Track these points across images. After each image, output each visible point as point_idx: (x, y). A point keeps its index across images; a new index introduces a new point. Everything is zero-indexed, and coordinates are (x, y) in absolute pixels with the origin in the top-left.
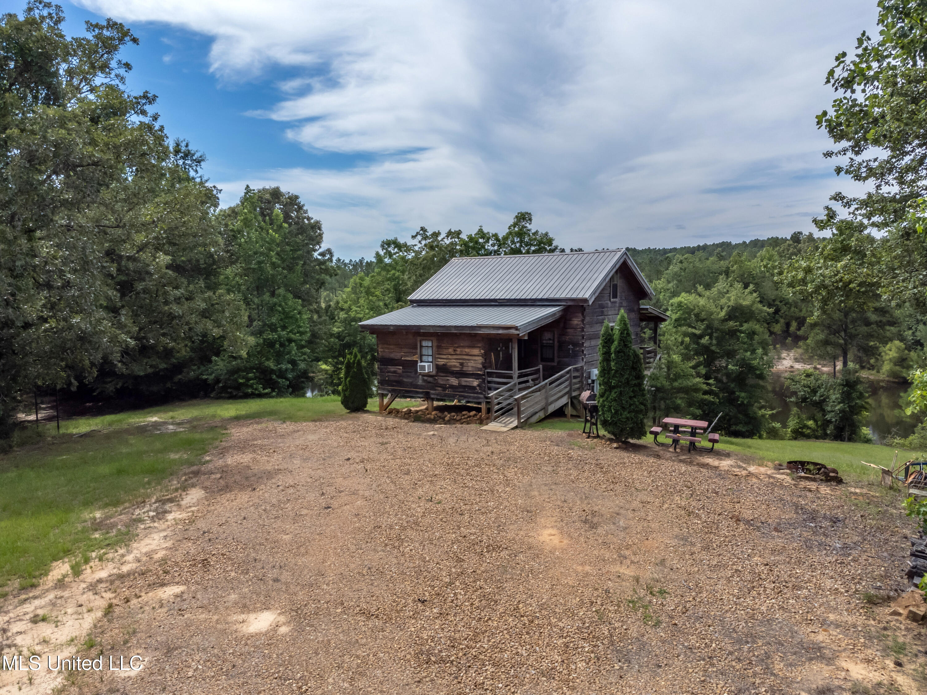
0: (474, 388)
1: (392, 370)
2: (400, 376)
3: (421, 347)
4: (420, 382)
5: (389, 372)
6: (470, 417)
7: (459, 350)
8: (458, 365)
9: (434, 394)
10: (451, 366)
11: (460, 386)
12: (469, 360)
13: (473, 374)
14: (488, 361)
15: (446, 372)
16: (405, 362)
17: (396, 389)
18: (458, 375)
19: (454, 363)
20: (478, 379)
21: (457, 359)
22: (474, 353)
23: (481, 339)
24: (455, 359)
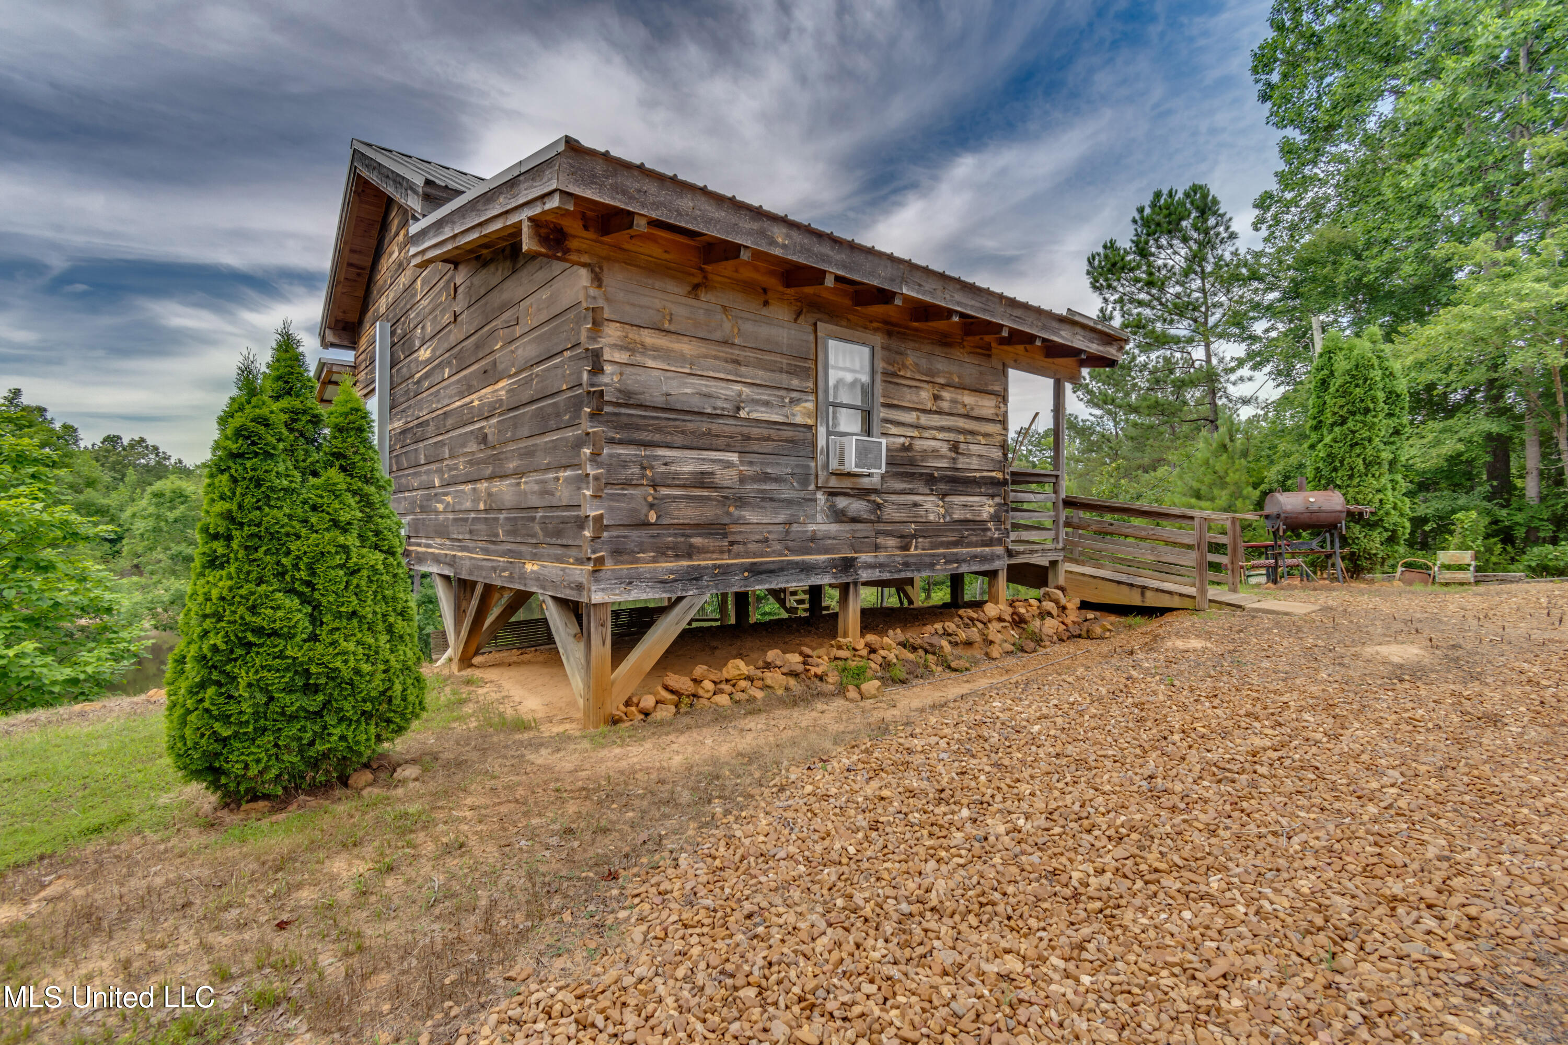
0: (983, 526)
1: (687, 468)
2: (727, 501)
4: (820, 522)
5: (665, 481)
7: (946, 394)
8: (944, 448)
9: (872, 566)
10: (925, 454)
11: (951, 524)
12: (972, 433)
13: (981, 481)
15: (910, 476)
16: (756, 432)
17: (706, 568)
18: (943, 486)
19: (933, 443)
20: (993, 497)
21: (942, 428)
22: (984, 412)
23: (1000, 367)
24: (936, 428)
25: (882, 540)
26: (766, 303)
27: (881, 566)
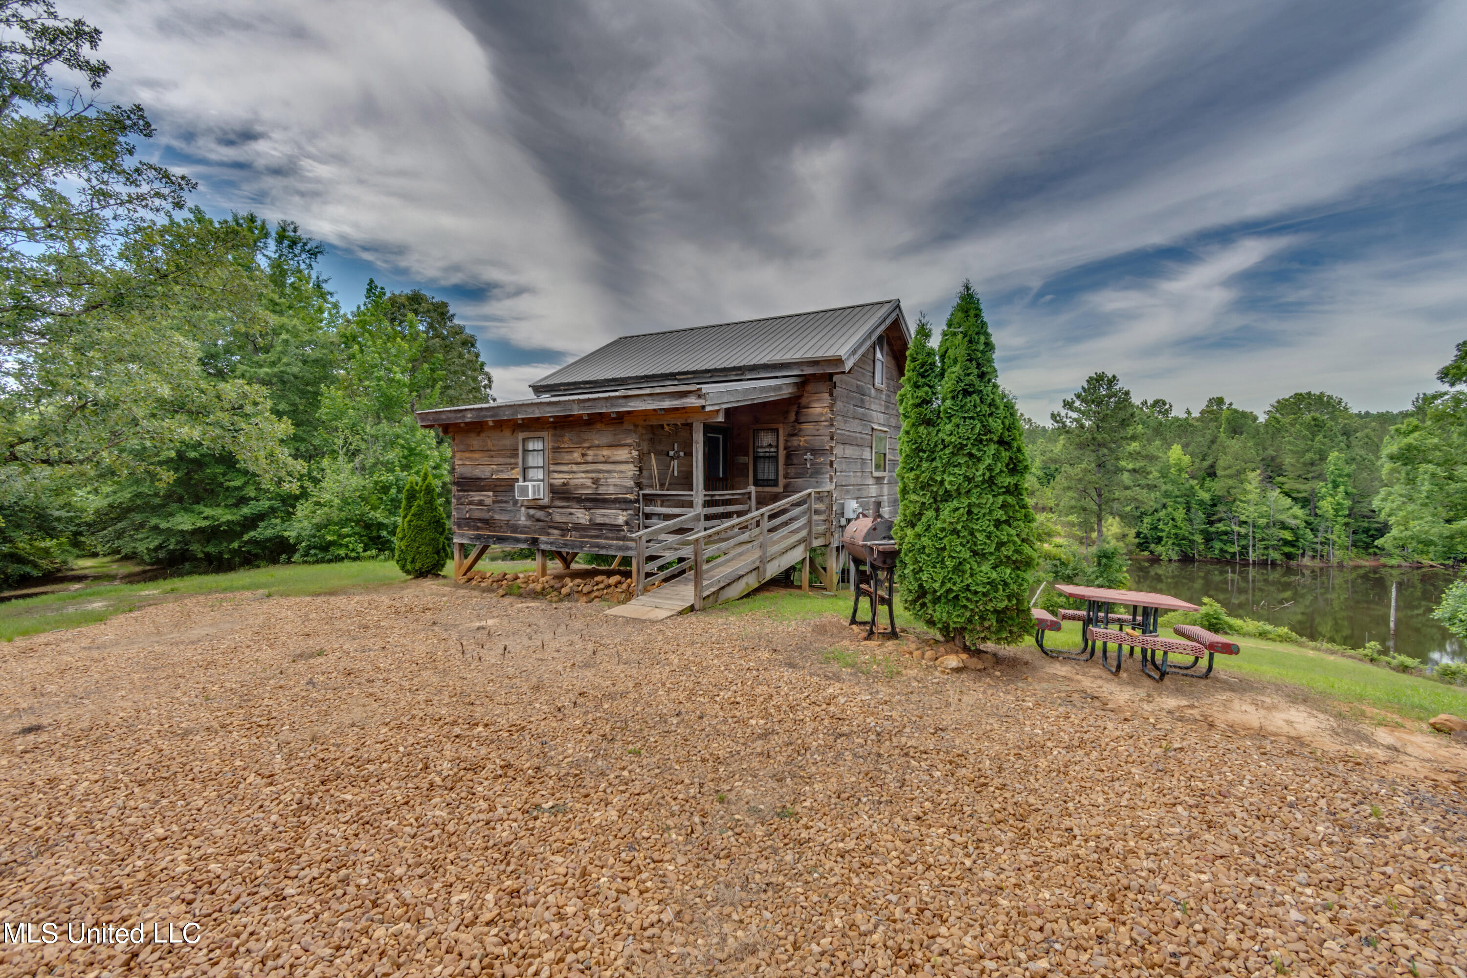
0: (617, 528)
1: (479, 499)
2: (489, 511)
3: (526, 451)
4: (522, 520)
5: (471, 503)
6: (609, 586)
7: (590, 452)
8: (589, 482)
9: (547, 543)
10: (577, 487)
11: (594, 525)
12: (608, 472)
13: (616, 501)
14: (645, 473)
15: (568, 499)
16: (498, 483)
18: (588, 504)
19: (582, 480)
20: (626, 510)
21: (587, 472)
22: (619, 458)
23: (632, 428)
24: (583, 472)
25: (551, 531)
27: (551, 543)
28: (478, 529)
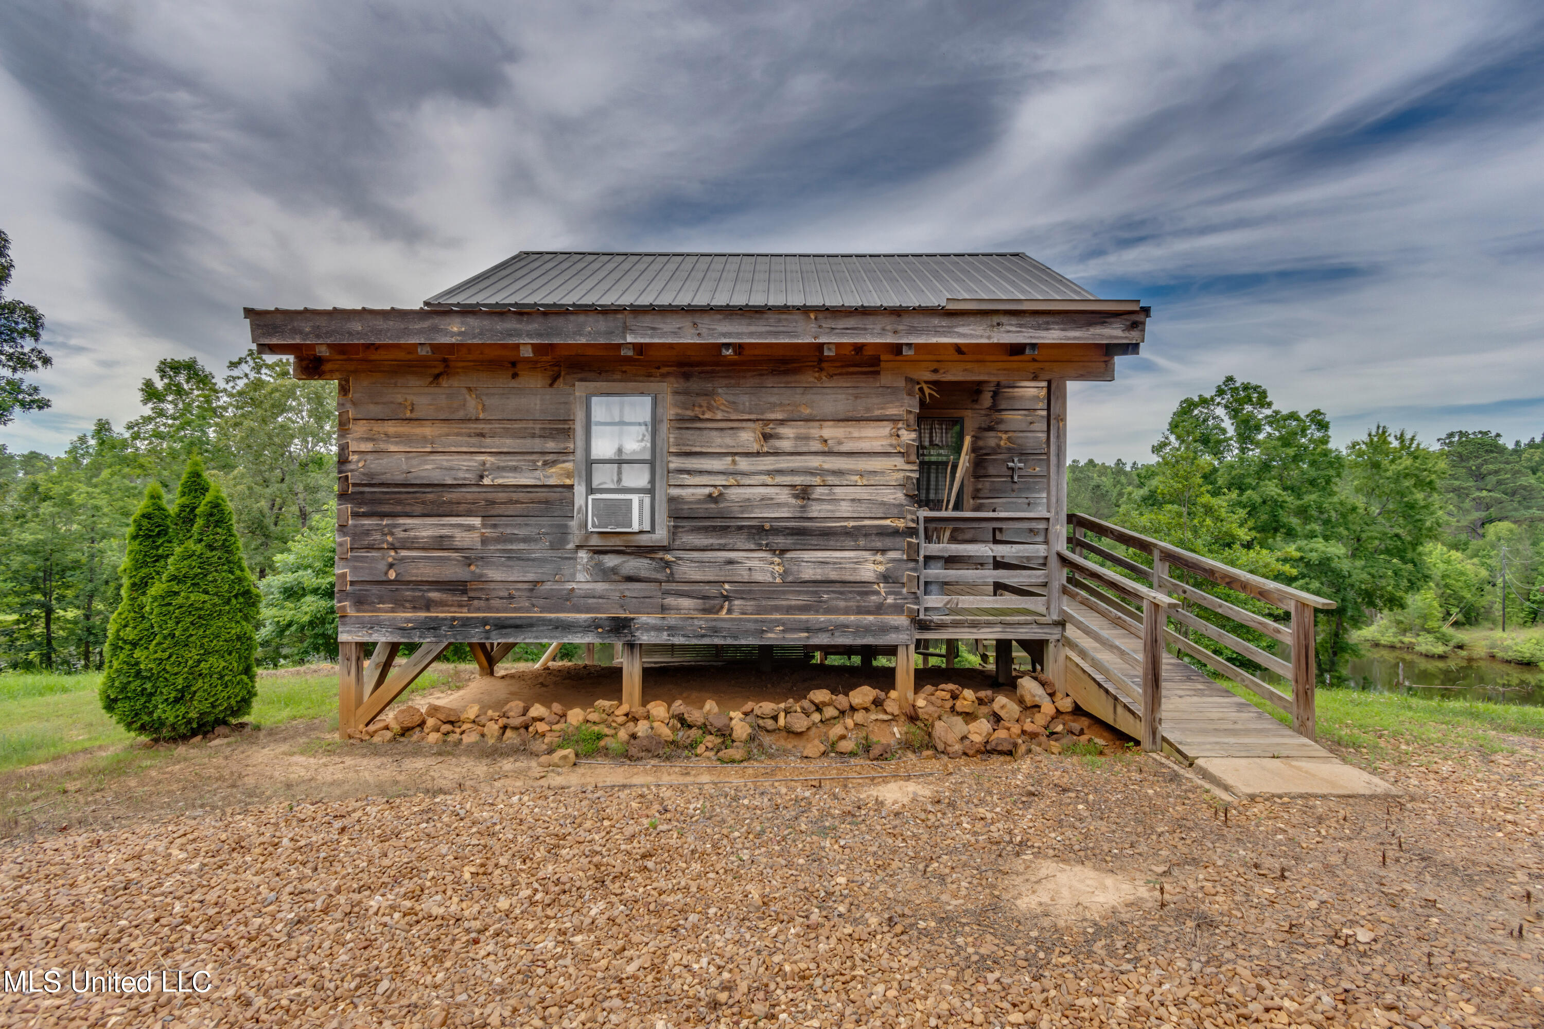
0: (862, 588)
1: (426, 533)
2: (468, 561)
3: (589, 425)
4: (582, 580)
5: (402, 544)
7: (787, 431)
10: (747, 504)
11: (795, 584)
12: (837, 473)
13: (857, 532)
15: (720, 530)
16: (502, 496)
17: (445, 619)
18: (781, 541)
19: (762, 490)
20: (883, 551)
21: (780, 472)
22: (865, 446)
23: (901, 383)
24: (769, 473)
25: (670, 601)
26: (515, 376)
27: (671, 629)
28: (428, 605)
